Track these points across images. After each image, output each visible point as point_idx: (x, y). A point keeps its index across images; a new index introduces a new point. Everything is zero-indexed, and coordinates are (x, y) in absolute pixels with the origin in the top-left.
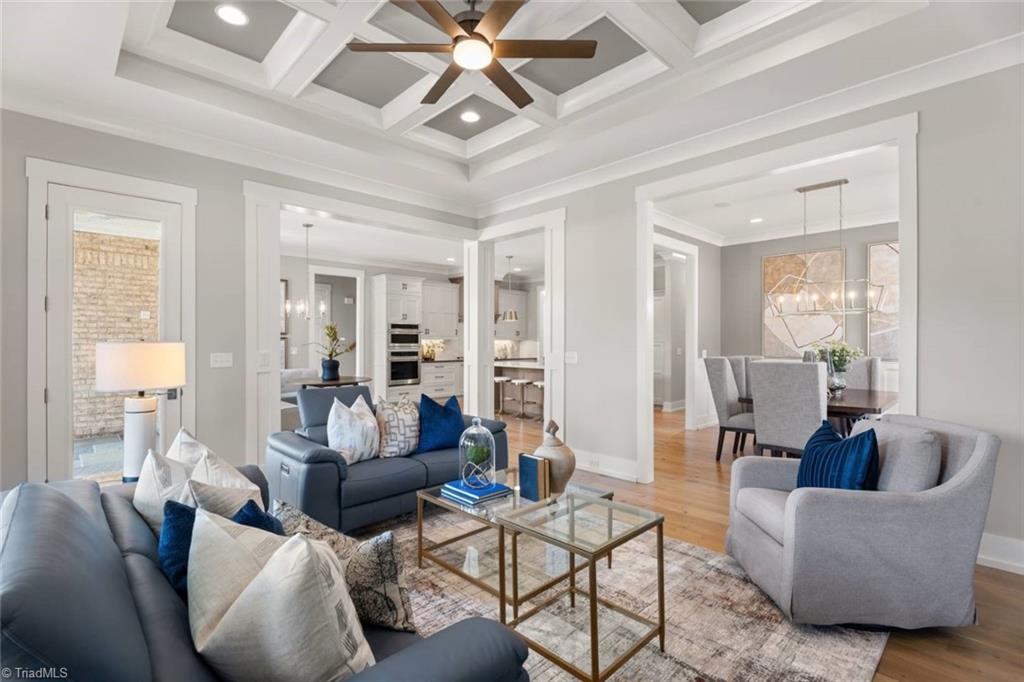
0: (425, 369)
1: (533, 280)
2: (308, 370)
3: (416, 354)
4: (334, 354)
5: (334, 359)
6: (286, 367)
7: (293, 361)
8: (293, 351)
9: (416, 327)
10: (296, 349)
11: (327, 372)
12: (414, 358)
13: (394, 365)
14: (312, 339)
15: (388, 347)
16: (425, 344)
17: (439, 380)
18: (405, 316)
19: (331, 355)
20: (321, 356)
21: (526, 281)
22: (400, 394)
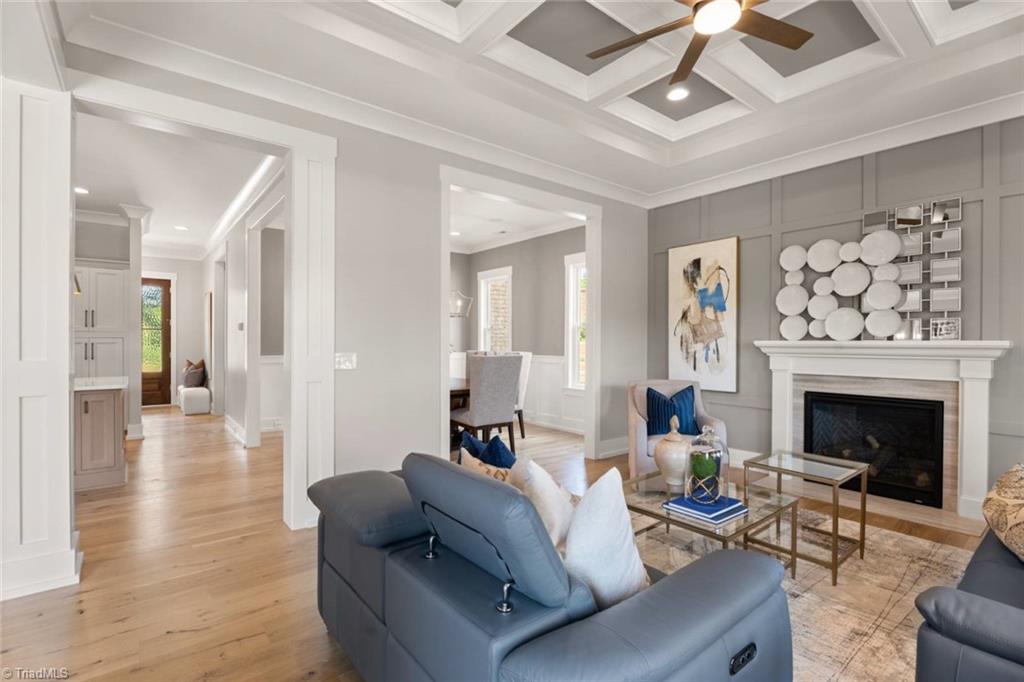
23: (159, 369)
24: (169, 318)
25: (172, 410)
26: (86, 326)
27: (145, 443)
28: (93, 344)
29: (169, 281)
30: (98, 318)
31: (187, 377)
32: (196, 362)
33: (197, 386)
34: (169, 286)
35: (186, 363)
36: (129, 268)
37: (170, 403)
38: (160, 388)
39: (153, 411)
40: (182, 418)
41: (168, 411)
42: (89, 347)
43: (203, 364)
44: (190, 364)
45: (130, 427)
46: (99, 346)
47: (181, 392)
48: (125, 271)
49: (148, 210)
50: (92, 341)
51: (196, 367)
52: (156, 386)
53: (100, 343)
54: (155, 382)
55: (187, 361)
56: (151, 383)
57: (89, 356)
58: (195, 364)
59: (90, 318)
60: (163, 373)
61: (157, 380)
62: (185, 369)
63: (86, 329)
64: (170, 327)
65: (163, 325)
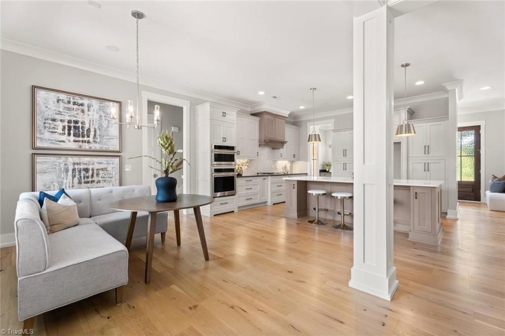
0: (238, 182)
1: (304, 119)
2: (141, 187)
3: (232, 170)
4: (171, 170)
5: (170, 176)
6: (121, 185)
7: (127, 178)
8: (127, 168)
9: (232, 148)
10: (130, 166)
11: (162, 192)
12: (230, 174)
13: (216, 180)
14: (145, 152)
15: (212, 165)
16: (239, 162)
17: (249, 191)
18: (224, 139)
19: (166, 171)
20: (153, 172)
21: (299, 120)
22: (221, 204)
23: (472, 179)
24: (480, 149)
25: (482, 205)
26: (425, 153)
27: (459, 223)
28: (428, 163)
29: (480, 126)
30: (431, 149)
31: (492, 185)
34: (480, 129)
35: (492, 177)
36: (448, 120)
37: (480, 201)
38: (473, 191)
39: (467, 204)
40: (488, 212)
41: (479, 206)
42: (427, 164)
44: (496, 177)
45: (449, 211)
47: (487, 195)
48: (447, 121)
49: (459, 82)
50: (428, 161)
51: (500, 180)
52: (471, 189)
53: (432, 163)
54: (470, 188)
55: (493, 175)
56: (465, 187)
57: (427, 169)
58: (499, 177)
59: (427, 149)
60: (475, 182)
61: (471, 186)
62: (491, 180)
63: (425, 155)
64: (480, 154)
65: (475, 153)
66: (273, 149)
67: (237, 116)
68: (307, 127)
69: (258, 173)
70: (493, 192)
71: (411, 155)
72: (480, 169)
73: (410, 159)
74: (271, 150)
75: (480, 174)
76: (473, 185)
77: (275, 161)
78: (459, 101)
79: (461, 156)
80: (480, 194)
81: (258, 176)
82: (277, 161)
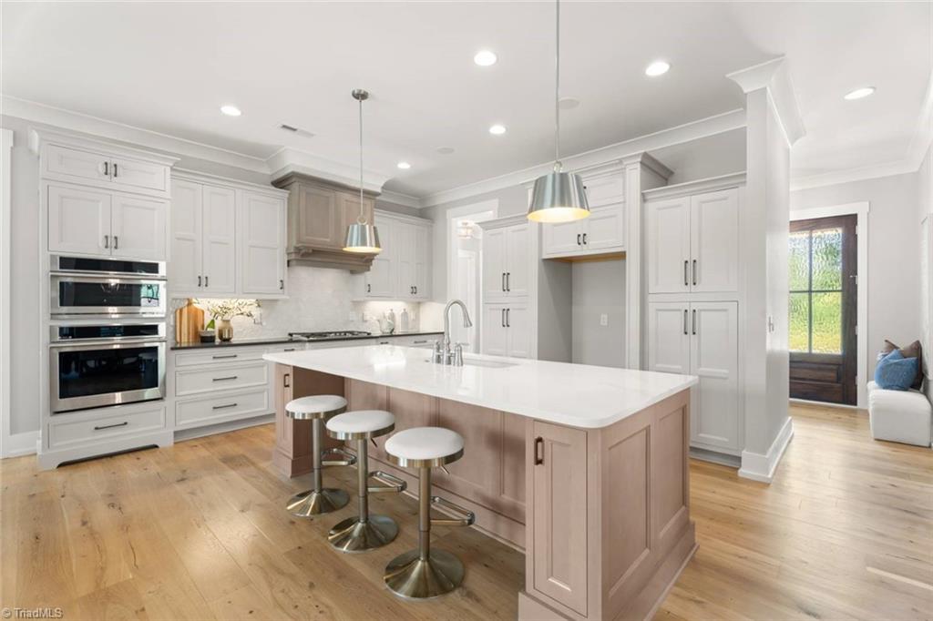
1: (439, 201)
13: (66, 360)
17: (223, 386)
18: (114, 242)
21: (430, 203)
22: (97, 428)
23: (836, 349)
25: (857, 417)
26: (685, 284)
28: (694, 312)
29: (855, 216)
30: (705, 273)
31: (882, 368)
32: (904, 343)
33: (903, 388)
34: (856, 223)
35: (884, 345)
36: (746, 182)
37: (856, 404)
38: (838, 380)
41: (852, 418)
42: (690, 314)
43: (917, 349)
44: (892, 347)
45: (746, 455)
46: (703, 313)
47: (872, 393)
48: (742, 188)
50: (694, 306)
51: (903, 355)
52: (833, 375)
53: (705, 310)
54: (831, 370)
55: (886, 341)
56: (820, 369)
57: (690, 330)
58: (902, 349)
59: (691, 272)
60: (843, 356)
61: (835, 367)
62: (880, 354)
63: (687, 289)
64: (856, 286)
65: (843, 285)
66: (352, 272)
67: (173, 177)
68: (446, 220)
69: (291, 335)
70: (886, 387)
71: (652, 288)
72: (856, 324)
73: (650, 298)
74: (346, 275)
75: (856, 336)
76: (839, 365)
77: (357, 304)
78: (792, 144)
79: (810, 292)
80: (856, 386)
81: (291, 341)
82: (364, 302)
